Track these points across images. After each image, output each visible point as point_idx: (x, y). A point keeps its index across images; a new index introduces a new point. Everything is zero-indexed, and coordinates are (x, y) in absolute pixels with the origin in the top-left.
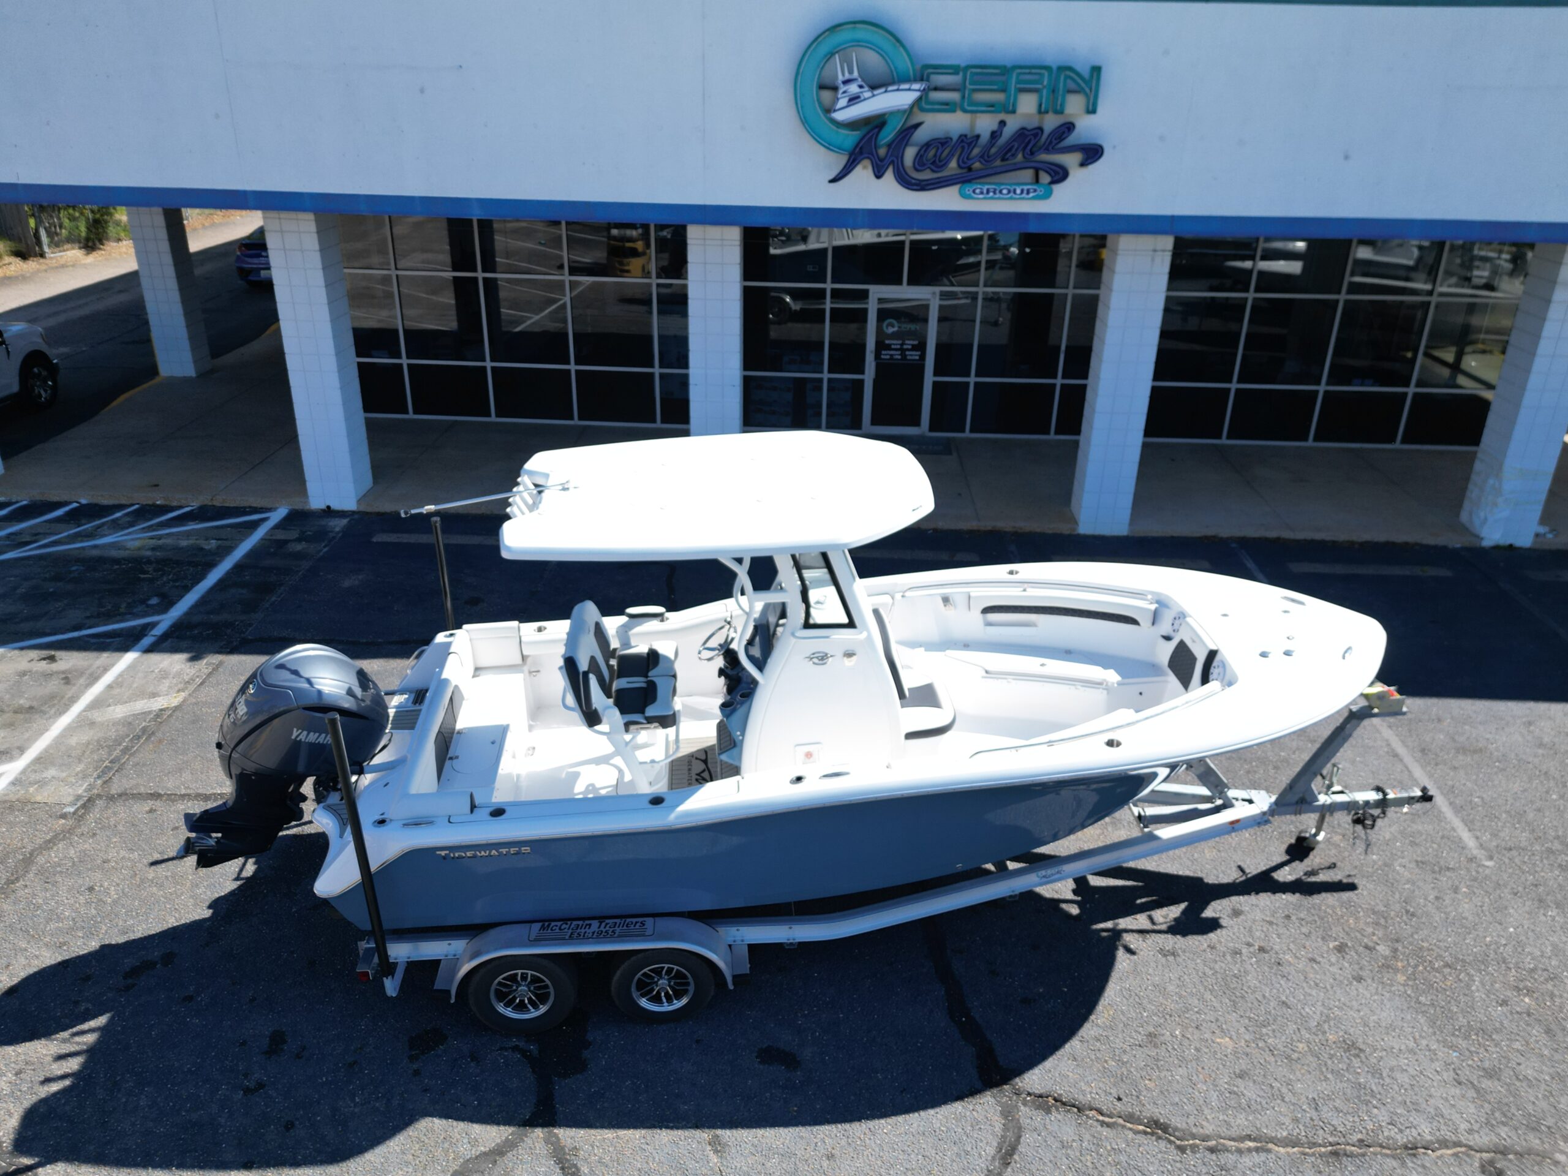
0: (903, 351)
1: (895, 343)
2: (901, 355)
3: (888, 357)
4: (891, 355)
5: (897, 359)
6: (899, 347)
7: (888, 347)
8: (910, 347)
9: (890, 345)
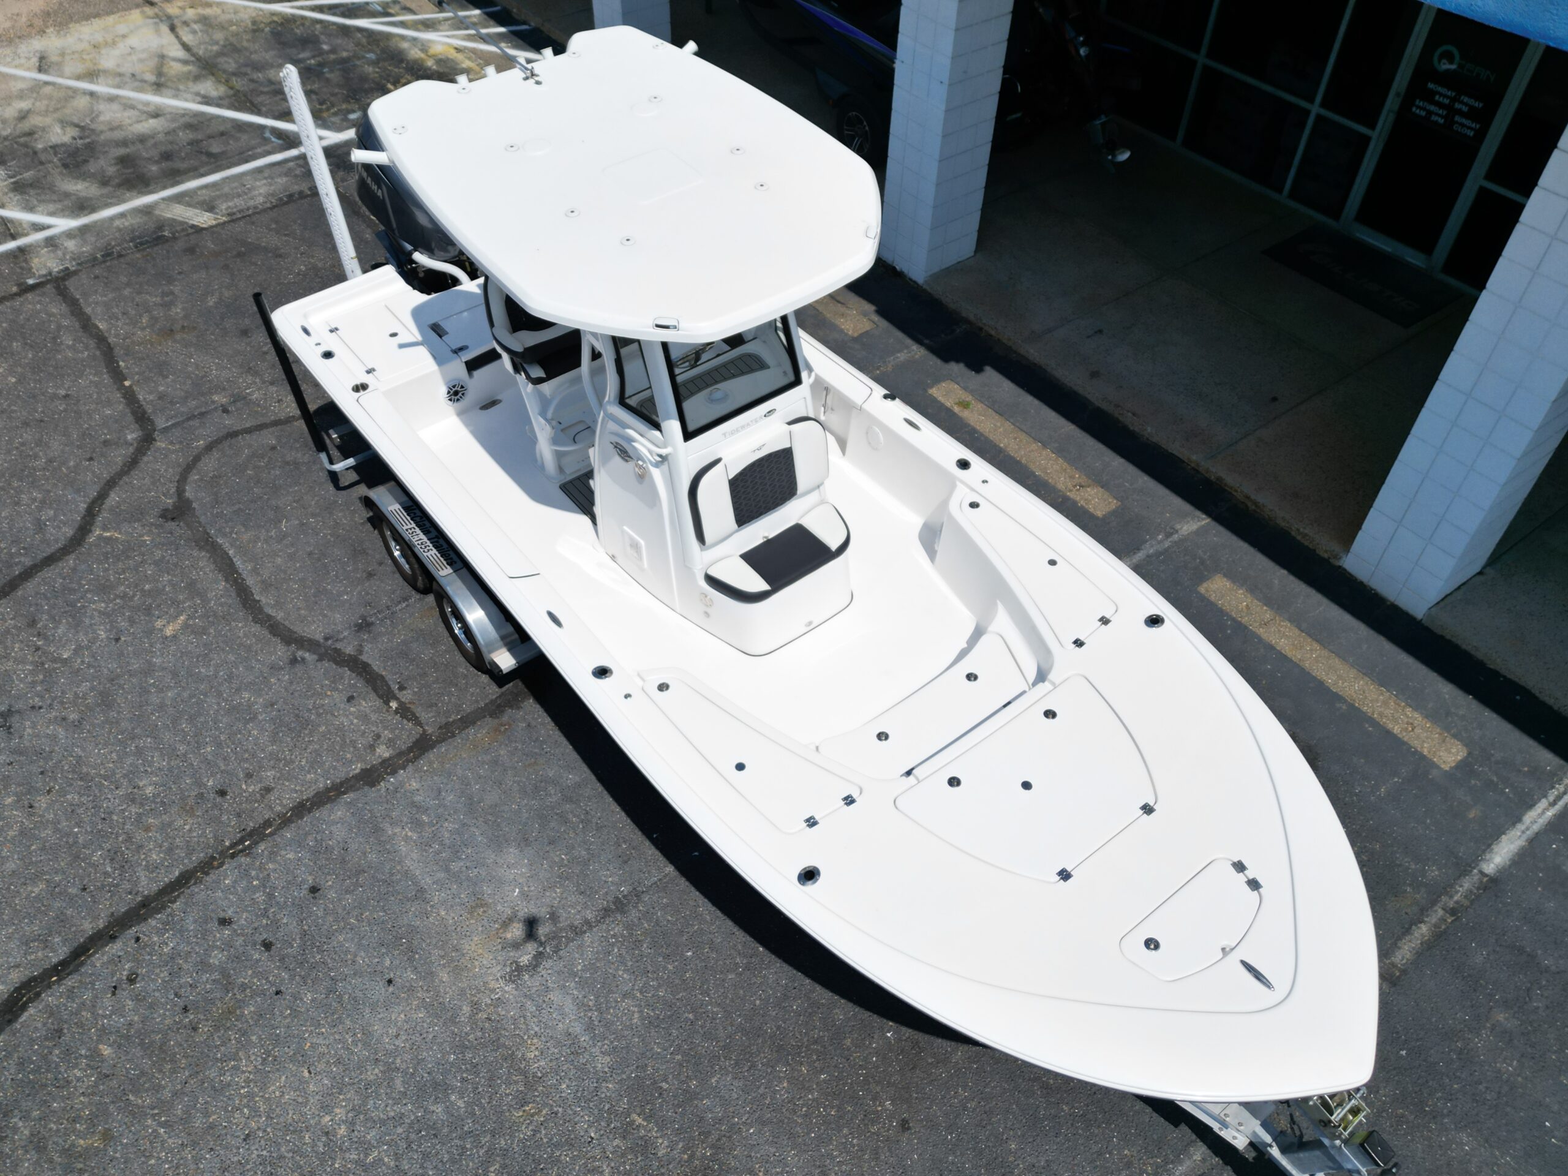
0: (1451, 111)
1: (1444, 94)
2: (1444, 117)
3: (1423, 113)
4: (1430, 113)
5: (1436, 122)
6: (1446, 101)
7: (1429, 97)
8: (1465, 109)
9: (1433, 93)
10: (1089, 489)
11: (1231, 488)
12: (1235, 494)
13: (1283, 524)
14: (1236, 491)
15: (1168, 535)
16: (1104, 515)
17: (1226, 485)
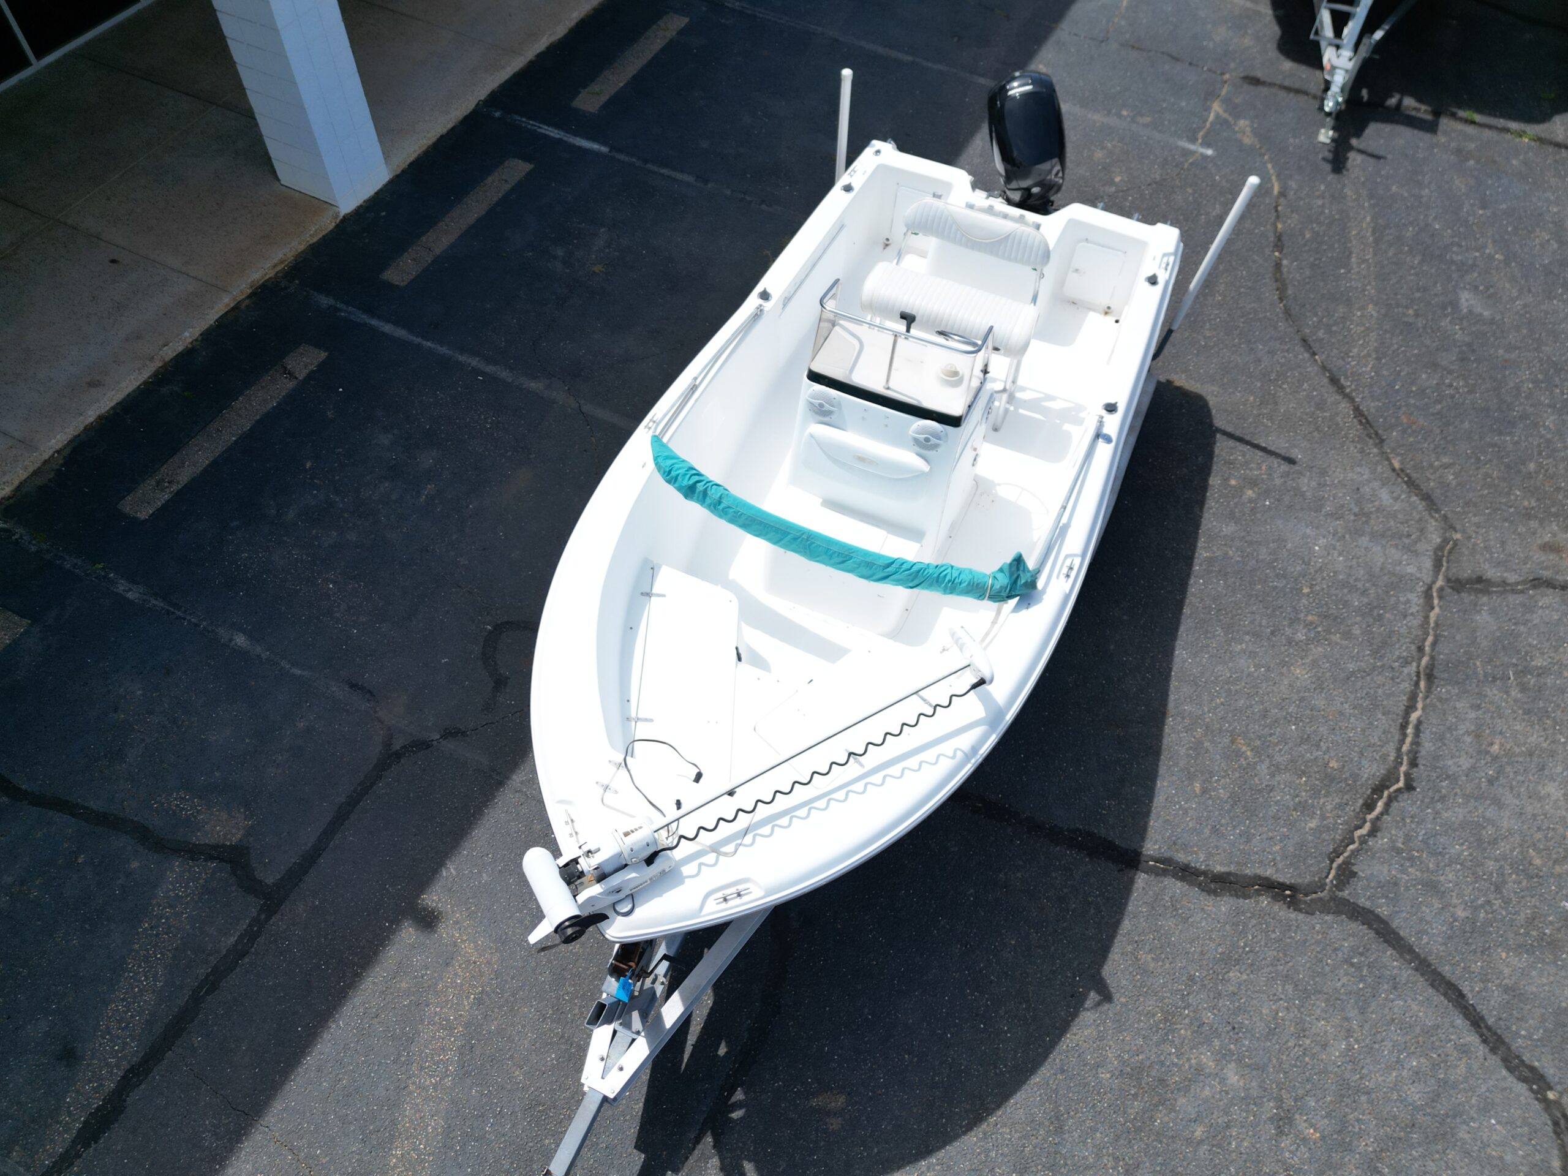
10: (289, 367)
11: (263, 277)
12: (267, 277)
13: (302, 247)
14: (265, 275)
15: (340, 310)
16: (325, 351)
17: (258, 281)
